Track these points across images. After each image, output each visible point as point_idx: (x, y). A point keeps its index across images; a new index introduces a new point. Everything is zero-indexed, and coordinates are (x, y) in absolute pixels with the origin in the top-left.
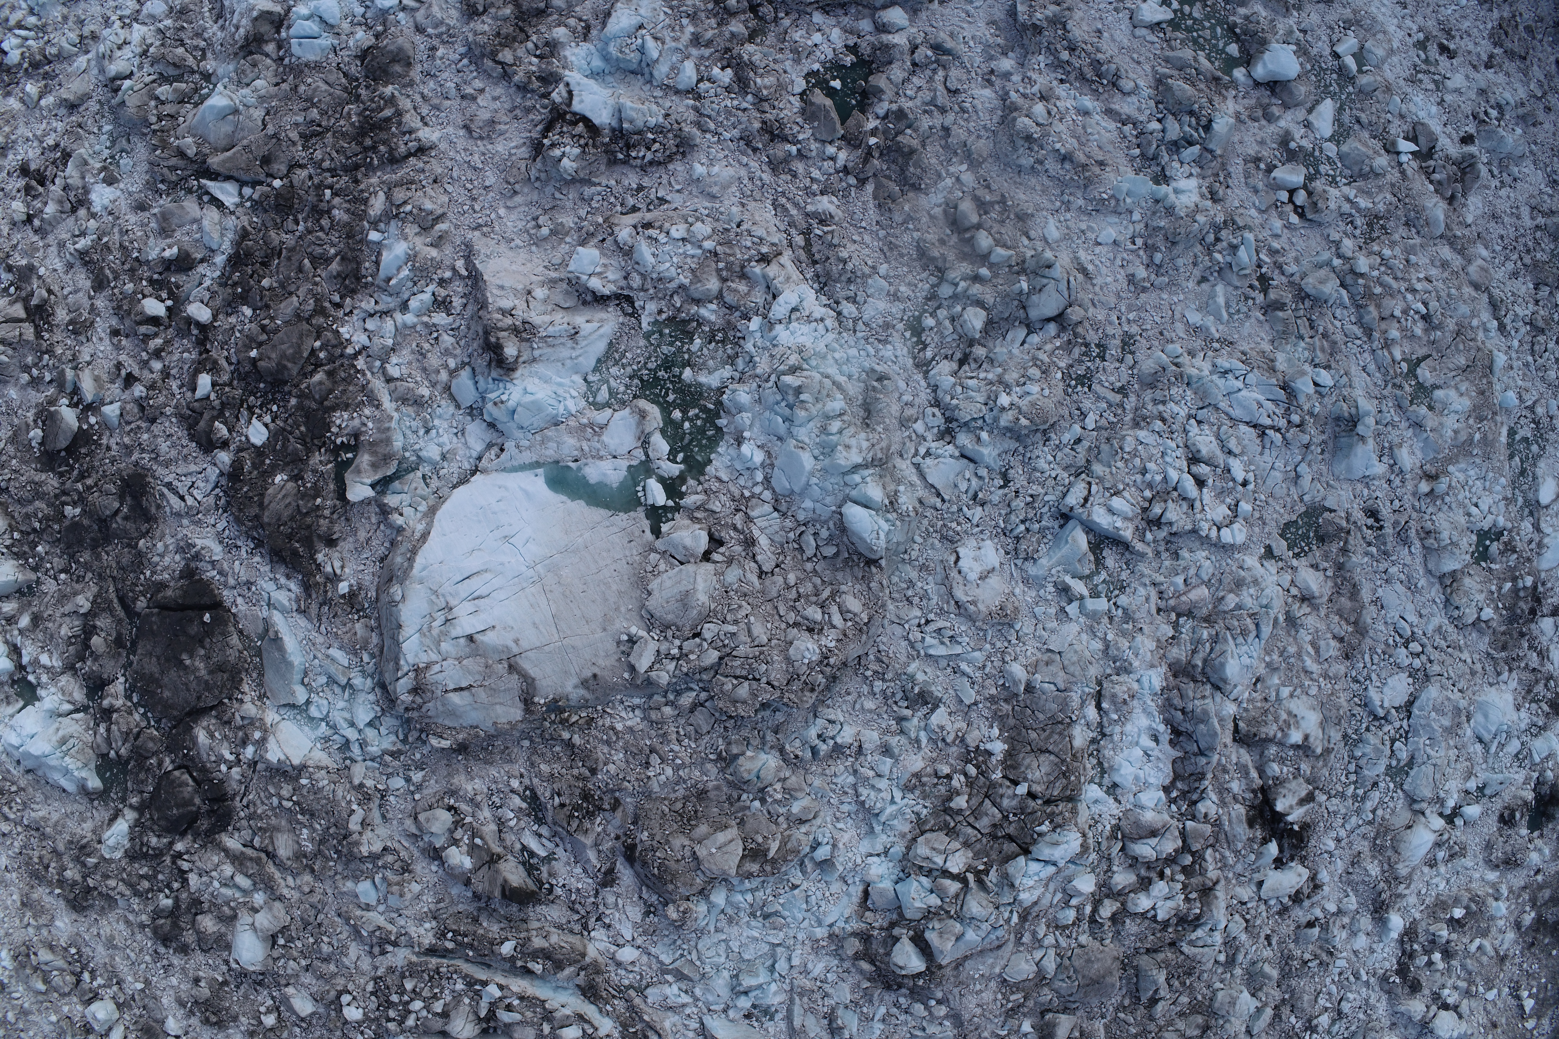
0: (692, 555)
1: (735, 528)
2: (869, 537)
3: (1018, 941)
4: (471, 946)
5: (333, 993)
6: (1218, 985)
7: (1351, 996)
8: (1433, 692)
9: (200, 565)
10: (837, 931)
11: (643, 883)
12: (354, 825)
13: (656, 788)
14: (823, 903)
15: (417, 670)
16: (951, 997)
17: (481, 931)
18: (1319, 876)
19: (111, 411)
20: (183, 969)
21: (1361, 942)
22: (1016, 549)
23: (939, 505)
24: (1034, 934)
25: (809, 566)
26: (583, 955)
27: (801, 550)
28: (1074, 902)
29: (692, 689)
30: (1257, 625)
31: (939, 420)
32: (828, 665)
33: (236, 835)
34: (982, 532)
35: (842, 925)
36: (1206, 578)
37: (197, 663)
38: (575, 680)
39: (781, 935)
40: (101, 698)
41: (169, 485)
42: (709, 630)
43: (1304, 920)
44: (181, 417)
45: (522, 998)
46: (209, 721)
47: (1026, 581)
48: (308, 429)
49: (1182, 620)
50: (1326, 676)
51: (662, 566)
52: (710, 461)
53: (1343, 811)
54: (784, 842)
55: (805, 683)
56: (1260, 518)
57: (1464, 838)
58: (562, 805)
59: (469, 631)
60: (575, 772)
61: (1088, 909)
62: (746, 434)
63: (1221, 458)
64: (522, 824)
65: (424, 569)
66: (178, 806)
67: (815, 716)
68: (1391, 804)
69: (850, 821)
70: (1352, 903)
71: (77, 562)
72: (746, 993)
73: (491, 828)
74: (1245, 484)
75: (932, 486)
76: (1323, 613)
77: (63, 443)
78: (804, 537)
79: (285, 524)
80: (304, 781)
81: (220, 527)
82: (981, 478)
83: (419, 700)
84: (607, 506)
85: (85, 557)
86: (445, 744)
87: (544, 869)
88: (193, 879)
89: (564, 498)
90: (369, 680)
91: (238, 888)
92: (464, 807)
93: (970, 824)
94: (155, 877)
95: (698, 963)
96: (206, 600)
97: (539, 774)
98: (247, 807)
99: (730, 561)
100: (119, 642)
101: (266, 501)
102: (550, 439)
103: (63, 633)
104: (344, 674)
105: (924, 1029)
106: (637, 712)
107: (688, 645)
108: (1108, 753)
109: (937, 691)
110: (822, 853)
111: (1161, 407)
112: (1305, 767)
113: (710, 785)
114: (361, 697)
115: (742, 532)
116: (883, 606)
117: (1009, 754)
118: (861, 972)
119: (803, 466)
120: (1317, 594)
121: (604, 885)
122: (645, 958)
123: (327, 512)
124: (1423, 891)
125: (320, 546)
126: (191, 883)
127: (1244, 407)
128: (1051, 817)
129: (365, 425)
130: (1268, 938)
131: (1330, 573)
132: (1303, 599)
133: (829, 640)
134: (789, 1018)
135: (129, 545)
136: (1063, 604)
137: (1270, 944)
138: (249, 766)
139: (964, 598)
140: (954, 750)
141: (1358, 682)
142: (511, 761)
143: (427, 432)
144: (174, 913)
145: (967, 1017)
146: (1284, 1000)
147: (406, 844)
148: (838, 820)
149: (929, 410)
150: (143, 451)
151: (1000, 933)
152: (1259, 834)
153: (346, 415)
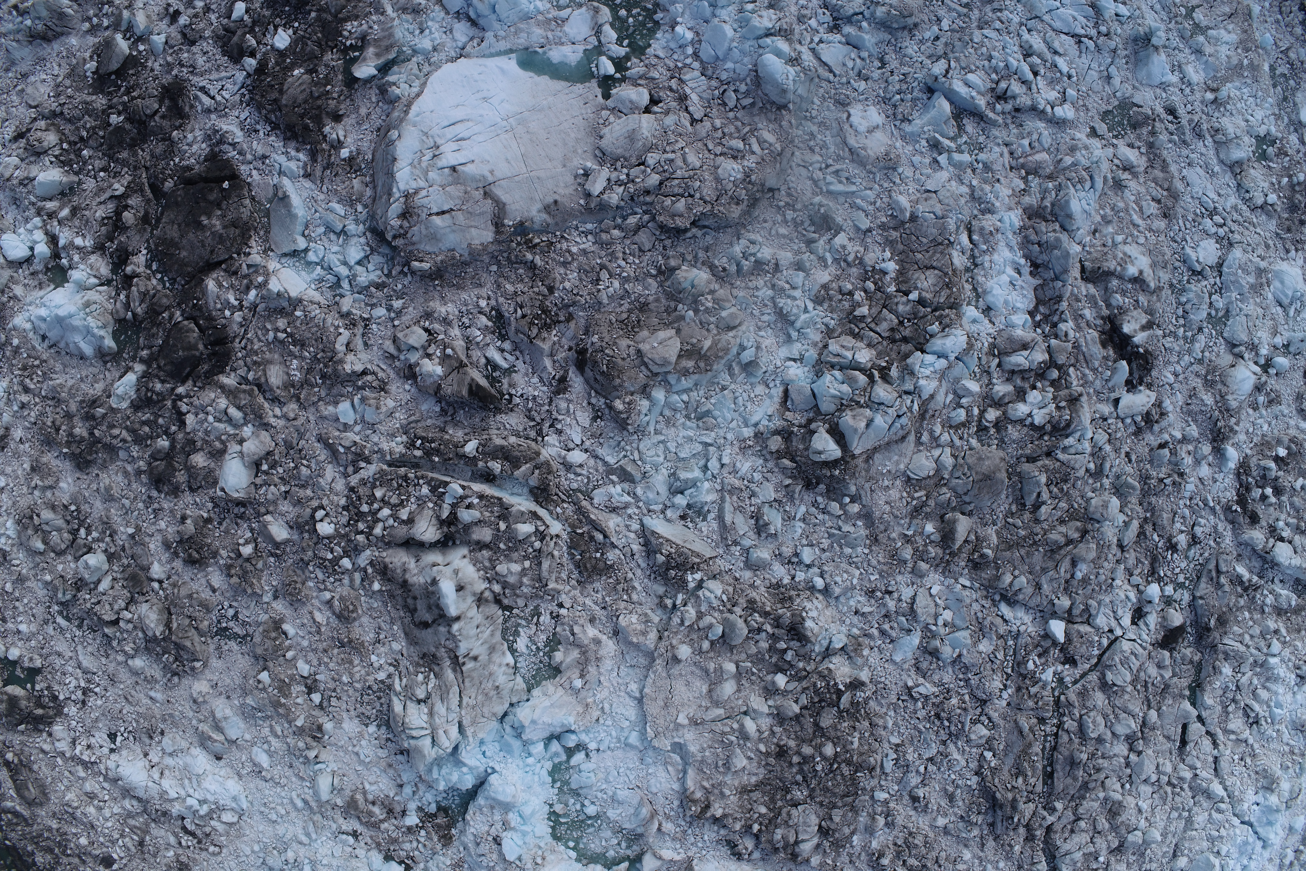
0: (637, 108)
1: (671, 90)
2: (780, 78)
3: (919, 442)
4: (438, 452)
5: (308, 511)
6: (1090, 494)
7: (1203, 521)
8: (1237, 253)
9: (225, 147)
10: (761, 428)
11: (592, 388)
12: (340, 347)
13: (605, 301)
14: (749, 404)
15: (407, 196)
16: (862, 493)
17: (447, 437)
18: (1164, 405)
19: (159, 40)
20: (171, 511)
21: (1205, 471)
22: (894, 114)
23: (831, 77)
24: (931, 432)
25: (731, 115)
26: (538, 454)
27: (725, 104)
28: (964, 401)
29: (636, 213)
30: (1091, 177)
31: (828, 18)
32: (750, 182)
33: (233, 374)
34: (866, 99)
35: (766, 423)
36: (1046, 146)
37: (213, 222)
38: (539, 206)
39: (713, 434)
40: (123, 271)
41: (203, 89)
42: (652, 159)
43: (1155, 444)
44: (217, 38)
45: (481, 497)
46: (218, 274)
47: (903, 138)
48: (323, 36)
49: (1030, 177)
50: (1150, 230)
51: (612, 119)
52: (650, 45)
53: (1177, 348)
54: (715, 344)
55: (732, 198)
56: (1084, 105)
57: (1278, 388)
58: (524, 316)
59: (453, 162)
60: (536, 289)
61: (976, 411)
62: (679, 20)
63: (1048, 56)
64: (488, 340)
65: (417, 115)
66: (184, 349)
67: (739, 239)
68: (1215, 349)
69: (770, 331)
70: (1194, 431)
71: (117, 161)
72: (682, 493)
73: (460, 344)
74: (1070, 77)
75: (825, 64)
76: (1142, 180)
77: (115, 66)
78: (727, 93)
79: (298, 106)
80: (298, 313)
81: (243, 117)
82: (863, 59)
83: (406, 224)
84: (566, 79)
85: (124, 155)
86: (426, 266)
87: (505, 381)
88: (190, 419)
89: (532, 74)
90: (361, 226)
91: (230, 420)
92: (437, 326)
93: (871, 330)
94: (156, 422)
95: (639, 463)
96: (227, 172)
97: (505, 295)
98: (245, 348)
99: (667, 112)
100: (145, 219)
101: (285, 88)
102: (521, 30)
103: (97, 214)
104: (340, 221)
105: (840, 529)
106: (590, 237)
107: (634, 172)
108: (981, 279)
109: (839, 220)
110: (747, 356)
111: (999, 14)
112: (1142, 299)
113: (651, 298)
114: (354, 240)
115: (677, 91)
116: (792, 142)
117: (901, 273)
118: (783, 470)
119: (725, 34)
120: (1135, 163)
121: (557, 393)
122: (592, 462)
123: (335, 95)
124: (1251, 430)
125: (327, 120)
126: (188, 422)
127: (1063, 20)
128: (940, 319)
129: (371, 28)
130: (1128, 455)
131: (1143, 150)
132: (1125, 169)
133: (750, 162)
134: (720, 518)
135: (163, 140)
136: (935, 155)
137: (1130, 461)
138: (250, 310)
139: (857, 146)
140: (854, 271)
141: (1176, 242)
142: (480, 286)
143: (422, 31)
144: (169, 456)
145: (877, 514)
146: (1146, 519)
147: (384, 367)
148: (760, 329)
149: (820, 11)
150: (182, 66)
151: (904, 420)
152: (1111, 352)
153: (355, 23)
